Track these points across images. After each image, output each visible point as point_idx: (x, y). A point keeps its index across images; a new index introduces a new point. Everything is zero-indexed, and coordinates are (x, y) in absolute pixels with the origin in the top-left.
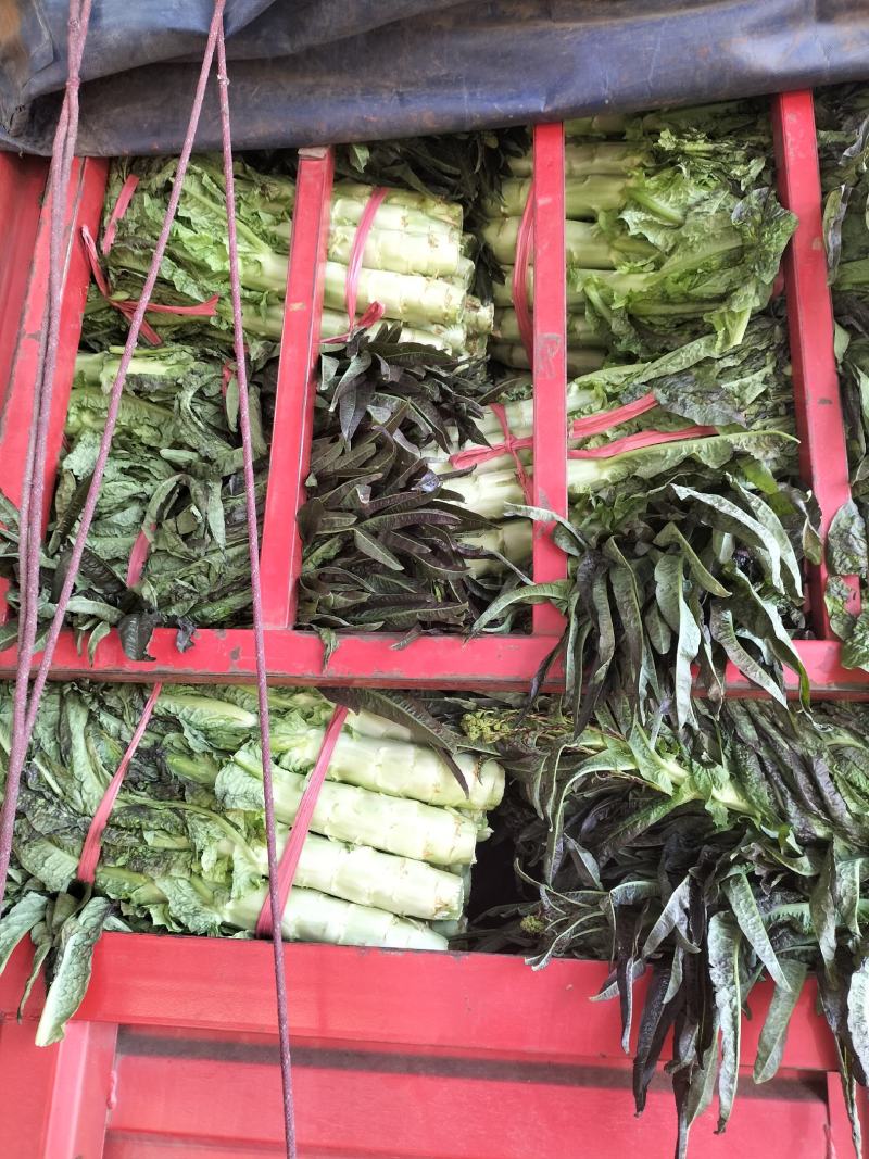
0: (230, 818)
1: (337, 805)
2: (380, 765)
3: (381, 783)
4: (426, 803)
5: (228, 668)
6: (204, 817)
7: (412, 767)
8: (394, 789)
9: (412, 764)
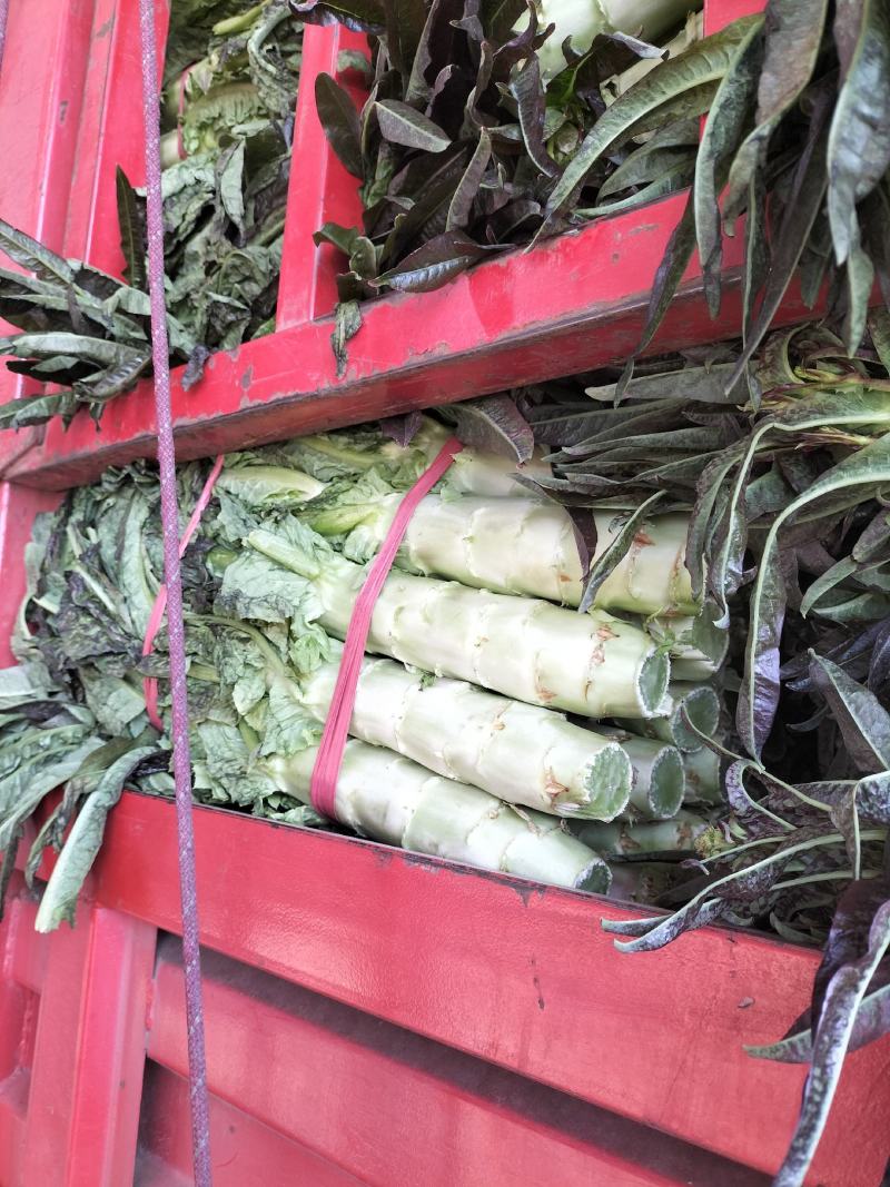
0: (269, 636)
1: (401, 609)
2: (471, 539)
3: (475, 570)
4: (556, 603)
5: (238, 404)
6: (244, 635)
7: (518, 536)
8: (499, 580)
9: (519, 529)
